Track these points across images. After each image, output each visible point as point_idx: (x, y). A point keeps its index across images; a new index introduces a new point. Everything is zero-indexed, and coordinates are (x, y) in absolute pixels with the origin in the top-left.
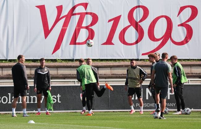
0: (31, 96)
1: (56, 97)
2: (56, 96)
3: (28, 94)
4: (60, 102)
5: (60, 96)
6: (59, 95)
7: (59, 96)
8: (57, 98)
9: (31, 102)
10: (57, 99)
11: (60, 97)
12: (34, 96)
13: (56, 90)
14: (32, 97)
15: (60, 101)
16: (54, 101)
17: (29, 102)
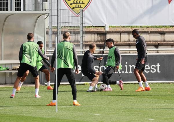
0: (129, 66)
1: (155, 67)
2: (156, 66)
3: (126, 63)
4: (160, 72)
5: (160, 66)
6: (158, 64)
7: (158, 65)
8: (157, 67)
9: (130, 71)
10: (156, 68)
11: (159, 67)
12: (133, 66)
13: (155, 59)
14: (131, 66)
15: (159, 71)
16: (153, 70)
17: (128, 71)
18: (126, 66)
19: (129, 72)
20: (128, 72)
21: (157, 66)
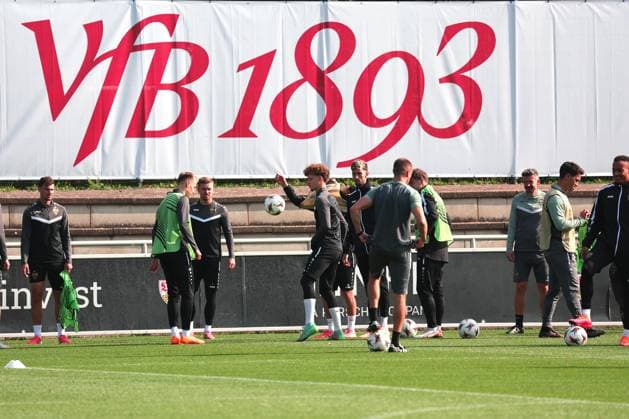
0: (13, 290)
1: (87, 292)
2: (89, 290)
3: (4, 282)
4: (100, 306)
5: (100, 288)
6: (95, 284)
7: (95, 288)
8: (91, 292)
10: (90, 296)
11: (98, 291)
12: (22, 290)
13: (88, 270)
14: (16, 292)
15: (99, 303)
16: (81, 302)
17: (7, 305)
18: (4, 291)
19: (13, 308)
20: (20, 308)
21: (91, 288)
